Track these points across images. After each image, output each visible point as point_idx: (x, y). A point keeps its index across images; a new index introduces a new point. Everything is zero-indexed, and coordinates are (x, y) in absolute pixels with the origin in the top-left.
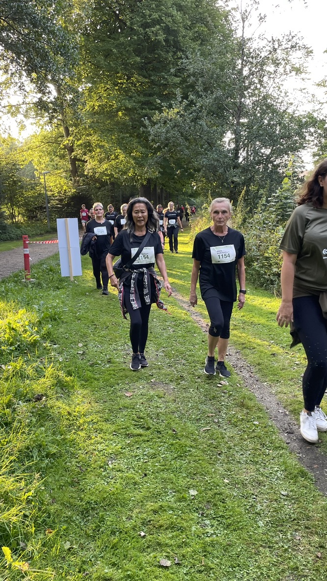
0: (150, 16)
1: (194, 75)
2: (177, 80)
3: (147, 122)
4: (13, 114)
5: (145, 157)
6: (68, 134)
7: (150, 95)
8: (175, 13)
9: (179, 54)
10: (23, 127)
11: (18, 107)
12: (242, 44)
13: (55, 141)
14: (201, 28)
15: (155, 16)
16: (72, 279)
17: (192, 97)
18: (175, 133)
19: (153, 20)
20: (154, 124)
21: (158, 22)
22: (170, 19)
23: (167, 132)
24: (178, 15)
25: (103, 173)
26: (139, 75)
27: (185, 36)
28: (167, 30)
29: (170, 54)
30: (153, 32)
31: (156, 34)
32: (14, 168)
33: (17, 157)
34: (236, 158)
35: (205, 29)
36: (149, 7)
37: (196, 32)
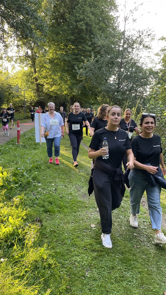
0: (79, 17)
1: (100, 46)
2: (91, 48)
3: (76, 68)
4: (10, 61)
5: (73, 84)
6: (36, 72)
7: (77, 55)
8: (91, 16)
9: (92, 36)
10: (14, 68)
11: (12, 58)
12: (123, 33)
13: (29, 75)
14: (101, 24)
15: (82, 17)
16: (41, 144)
17: (99, 56)
18: (90, 74)
19: (80, 19)
20: (79, 69)
21: (83, 20)
22: (89, 19)
23: (86, 73)
24: (92, 17)
25: (52, 92)
26: (72, 45)
27: (95, 28)
28: (87, 24)
29: (88, 36)
30: (80, 25)
31: (81, 26)
32: (10, 87)
33: (11, 82)
34: (119, 87)
35: (104, 25)
36: (79, 12)
37: (100, 26)
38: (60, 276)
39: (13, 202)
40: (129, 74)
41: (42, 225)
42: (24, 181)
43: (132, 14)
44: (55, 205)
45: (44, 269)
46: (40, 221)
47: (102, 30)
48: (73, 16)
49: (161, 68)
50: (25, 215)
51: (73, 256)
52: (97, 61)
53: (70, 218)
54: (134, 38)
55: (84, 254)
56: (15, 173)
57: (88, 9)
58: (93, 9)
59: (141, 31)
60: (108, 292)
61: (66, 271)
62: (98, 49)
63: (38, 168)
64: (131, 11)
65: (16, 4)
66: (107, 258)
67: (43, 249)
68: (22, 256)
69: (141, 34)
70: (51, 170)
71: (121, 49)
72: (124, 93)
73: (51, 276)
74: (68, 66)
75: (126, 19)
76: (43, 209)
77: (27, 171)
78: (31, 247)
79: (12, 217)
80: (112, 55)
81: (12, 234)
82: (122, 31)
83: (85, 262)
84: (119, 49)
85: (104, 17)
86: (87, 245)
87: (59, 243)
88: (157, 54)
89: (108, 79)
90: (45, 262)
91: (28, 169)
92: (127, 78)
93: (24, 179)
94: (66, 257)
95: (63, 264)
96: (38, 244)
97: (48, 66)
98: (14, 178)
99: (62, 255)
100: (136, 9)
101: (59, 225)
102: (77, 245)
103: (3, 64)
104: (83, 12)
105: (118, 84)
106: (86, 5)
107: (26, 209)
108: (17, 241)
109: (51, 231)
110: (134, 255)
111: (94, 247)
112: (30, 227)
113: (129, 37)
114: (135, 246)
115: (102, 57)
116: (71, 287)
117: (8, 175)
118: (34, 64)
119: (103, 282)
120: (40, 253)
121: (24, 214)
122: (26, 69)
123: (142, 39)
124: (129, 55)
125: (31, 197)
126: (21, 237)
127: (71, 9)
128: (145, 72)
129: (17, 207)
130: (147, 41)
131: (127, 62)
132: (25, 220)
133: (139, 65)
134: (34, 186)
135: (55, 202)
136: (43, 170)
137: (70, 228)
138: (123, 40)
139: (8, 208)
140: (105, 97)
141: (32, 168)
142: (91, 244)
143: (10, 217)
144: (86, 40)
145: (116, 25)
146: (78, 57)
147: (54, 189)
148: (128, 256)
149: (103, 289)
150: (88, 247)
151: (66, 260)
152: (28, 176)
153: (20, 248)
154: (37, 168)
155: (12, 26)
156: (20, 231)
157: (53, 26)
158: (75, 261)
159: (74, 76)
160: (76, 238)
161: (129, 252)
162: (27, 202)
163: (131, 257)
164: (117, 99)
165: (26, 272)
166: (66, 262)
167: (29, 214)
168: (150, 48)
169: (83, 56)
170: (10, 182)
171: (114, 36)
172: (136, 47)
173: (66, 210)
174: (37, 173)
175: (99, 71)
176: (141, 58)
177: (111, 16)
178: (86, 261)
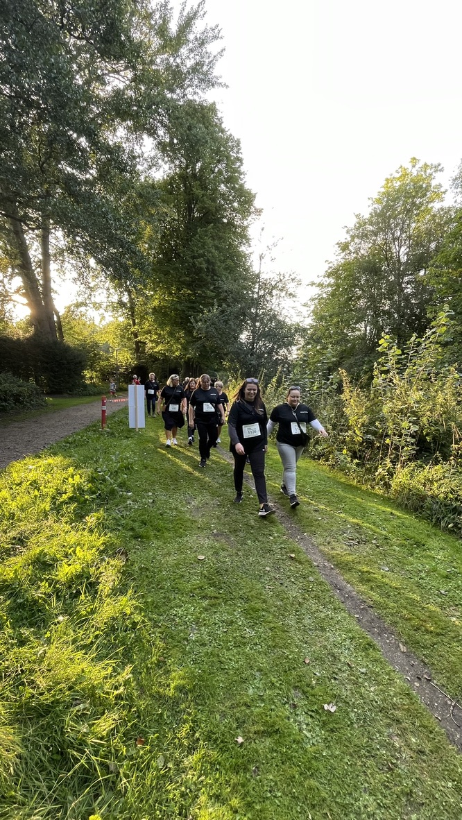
0: (197, 251)
1: (226, 292)
2: (213, 294)
3: (192, 320)
4: (97, 309)
5: (188, 342)
6: (134, 324)
7: (194, 303)
8: (214, 251)
9: (215, 277)
10: (103, 318)
11: (100, 305)
12: (258, 276)
13: (125, 328)
14: (229, 262)
15: (201, 252)
16: (137, 430)
17: (224, 305)
18: (212, 329)
19: (199, 254)
20: (197, 322)
21: (203, 256)
22: (210, 255)
23: (207, 328)
24: (216, 253)
25: (158, 352)
26: (188, 289)
27: (219, 267)
28: (208, 261)
29: (209, 277)
30: (199, 262)
31: (201, 264)
32: (96, 345)
33: (97, 338)
34: (253, 348)
35: (232, 264)
36: (196, 245)
37: (227, 265)
38: (149, 641)
39: (86, 524)
40: (267, 329)
41: (127, 560)
42: (105, 489)
43: (270, 251)
44: (152, 526)
45: (126, 631)
46: (125, 554)
47: (231, 270)
48: (189, 250)
49: (312, 322)
50: (102, 544)
51: (172, 608)
52: (222, 312)
53: (173, 547)
54: (273, 283)
55: (190, 603)
56: (92, 477)
57: (210, 241)
58: (216, 242)
59: (282, 273)
60: (221, 663)
61: (160, 633)
62: (224, 295)
63: (129, 469)
64: (268, 247)
65: (104, 233)
66: (223, 607)
67: (124, 599)
68: (93, 612)
69: (282, 278)
70: (149, 471)
71: (255, 296)
72: (260, 356)
73: (137, 641)
74: (181, 318)
75: (261, 257)
76: (131, 534)
77: (111, 473)
78: (108, 596)
79: (82, 548)
80: (244, 304)
81: (80, 576)
82: (257, 272)
83: (190, 617)
84: (253, 296)
85: (233, 252)
86: (195, 589)
87: (153, 588)
88: (306, 305)
89: (238, 337)
90: (128, 619)
91: (113, 471)
92: (265, 335)
93: (106, 487)
94: (161, 610)
95: (156, 622)
96: (119, 591)
97: (151, 318)
98: (90, 485)
99: (155, 607)
100: (275, 245)
101: (154, 558)
102: (179, 590)
103: (88, 313)
104: (203, 247)
105: (252, 344)
106: (207, 236)
107: (105, 534)
108: (86, 586)
109: (141, 569)
110: (265, 601)
111: (206, 591)
112: (108, 563)
113: (266, 280)
114: (267, 587)
115: (229, 306)
116: (165, 658)
117: (82, 481)
118: (133, 313)
119: (215, 647)
120: (121, 605)
121: (101, 542)
122: (121, 319)
123: (285, 284)
124: (268, 305)
125: (114, 515)
126: (93, 579)
127: (187, 241)
128: (290, 329)
129: (91, 531)
130: (291, 287)
131: (263, 314)
132: (101, 553)
133: (281, 319)
134: (121, 496)
135: (151, 522)
136: (137, 470)
137: (171, 563)
138: (257, 284)
139: (77, 534)
140: (233, 361)
141: (119, 469)
142: (201, 588)
143: (78, 548)
144: (207, 283)
145: (249, 264)
146: (195, 305)
147: (151, 501)
148: (256, 603)
149: (215, 659)
150: (197, 591)
151: (162, 615)
152: (112, 481)
153: (89, 598)
154: (127, 468)
155: (99, 262)
156: (92, 570)
157: (160, 262)
158: (175, 615)
159: (189, 332)
160: (179, 578)
161: (256, 597)
162: (107, 522)
163: (259, 605)
164: (250, 364)
165: (97, 637)
166: (161, 617)
167: (108, 542)
168: (294, 296)
169: (201, 304)
170: (83, 491)
171: (245, 279)
172: (277, 295)
173: (166, 534)
174: (126, 476)
175: (226, 325)
176: (284, 308)
177: (242, 251)
178: (192, 615)
